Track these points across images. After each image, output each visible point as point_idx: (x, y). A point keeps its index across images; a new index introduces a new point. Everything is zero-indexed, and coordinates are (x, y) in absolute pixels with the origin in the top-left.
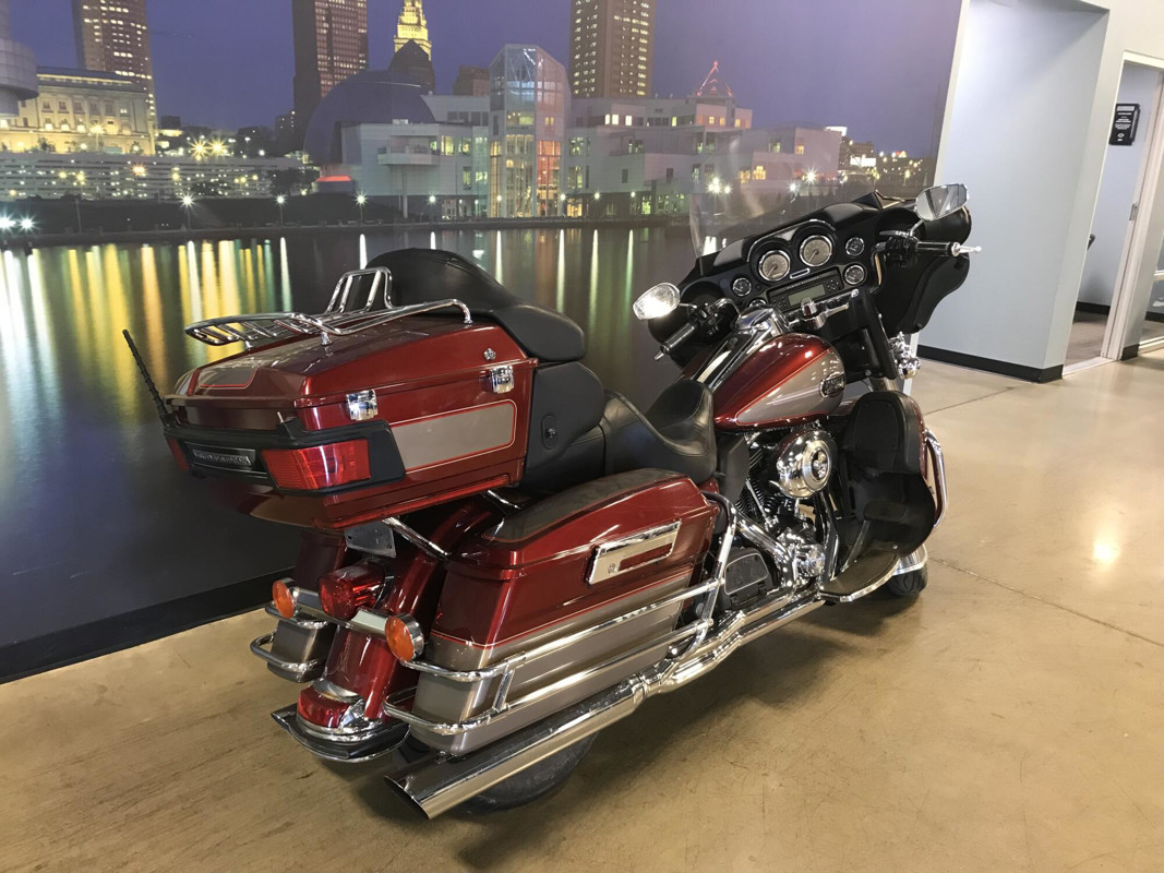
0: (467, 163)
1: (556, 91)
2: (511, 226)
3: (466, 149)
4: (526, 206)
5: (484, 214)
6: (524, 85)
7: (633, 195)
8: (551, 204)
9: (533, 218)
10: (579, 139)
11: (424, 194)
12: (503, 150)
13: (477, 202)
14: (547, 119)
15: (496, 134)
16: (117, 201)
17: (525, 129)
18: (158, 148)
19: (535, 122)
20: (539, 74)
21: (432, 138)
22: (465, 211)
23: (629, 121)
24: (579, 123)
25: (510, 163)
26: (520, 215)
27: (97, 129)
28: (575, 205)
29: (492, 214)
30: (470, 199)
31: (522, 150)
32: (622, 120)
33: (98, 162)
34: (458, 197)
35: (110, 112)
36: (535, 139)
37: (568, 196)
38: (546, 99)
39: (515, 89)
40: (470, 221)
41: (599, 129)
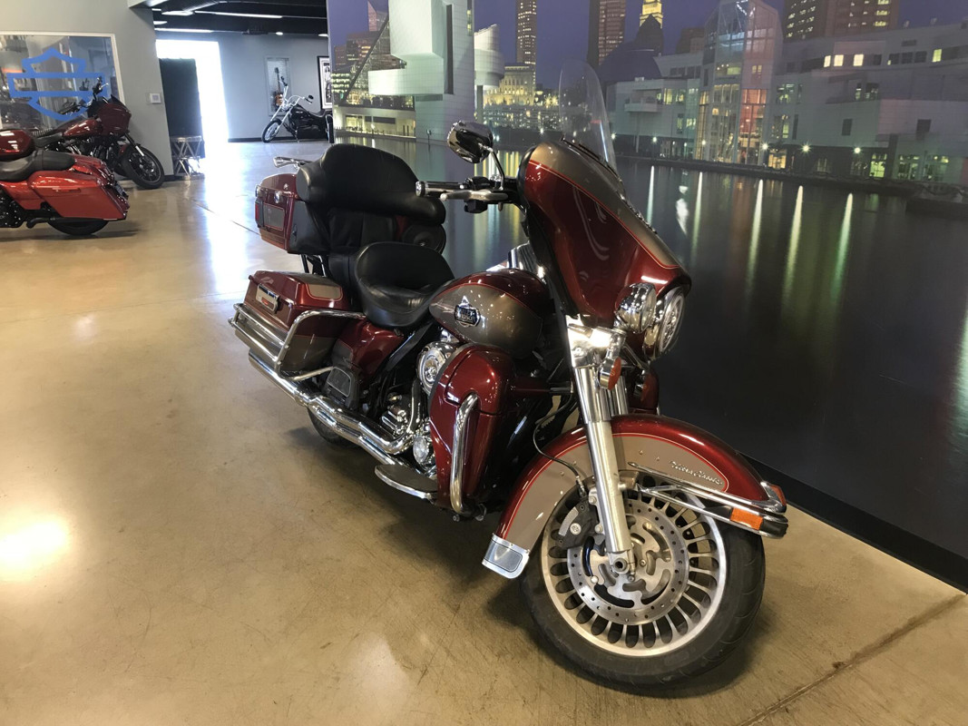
0: (681, 111)
1: (767, 38)
2: (713, 169)
3: (681, 99)
4: (727, 152)
5: (691, 155)
6: (734, 37)
7: (857, 151)
8: (751, 152)
9: (733, 164)
10: (788, 86)
11: (649, 135)
12: (710, 99)
13: (685, 145)
14: (754, 68)
15: (706, 85)
16: (520, 129)
17: (733, 79)
18: (535, 101)
19: (742, 72)
20: (751, 24)
21: (658, 91)
22: (676, 151)
23: (858, 60)
24: (790, 68)
25: (715, 111)
26: (721, 160)
27: (518, 93)
28: (779, 156)
29: (697, 156)
30: (681, 141)
31: (727, 99)
32: (849, 60)
33: (517, 109)
34: (672, 139)
35: (522, 83)
36: (741, 88)
37: (771, 147)
38: (755, 47)
39: (725, 42)
40: (679, 160)
41: (815, 74)
